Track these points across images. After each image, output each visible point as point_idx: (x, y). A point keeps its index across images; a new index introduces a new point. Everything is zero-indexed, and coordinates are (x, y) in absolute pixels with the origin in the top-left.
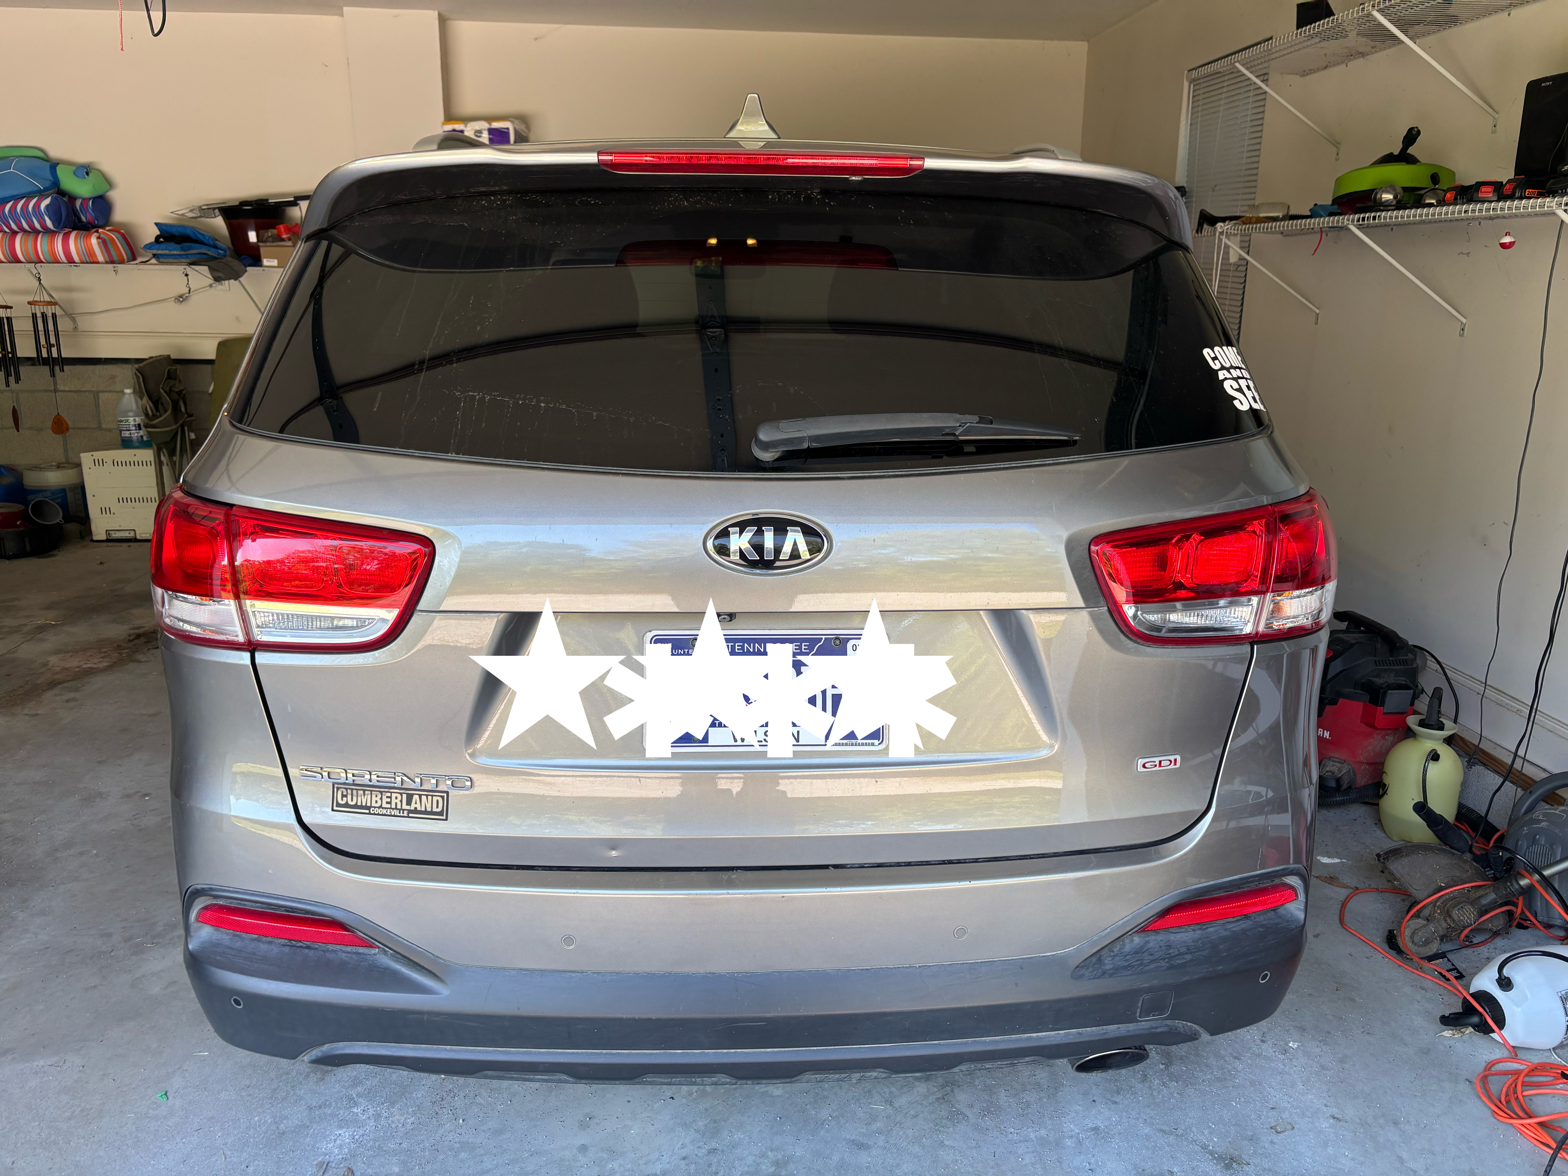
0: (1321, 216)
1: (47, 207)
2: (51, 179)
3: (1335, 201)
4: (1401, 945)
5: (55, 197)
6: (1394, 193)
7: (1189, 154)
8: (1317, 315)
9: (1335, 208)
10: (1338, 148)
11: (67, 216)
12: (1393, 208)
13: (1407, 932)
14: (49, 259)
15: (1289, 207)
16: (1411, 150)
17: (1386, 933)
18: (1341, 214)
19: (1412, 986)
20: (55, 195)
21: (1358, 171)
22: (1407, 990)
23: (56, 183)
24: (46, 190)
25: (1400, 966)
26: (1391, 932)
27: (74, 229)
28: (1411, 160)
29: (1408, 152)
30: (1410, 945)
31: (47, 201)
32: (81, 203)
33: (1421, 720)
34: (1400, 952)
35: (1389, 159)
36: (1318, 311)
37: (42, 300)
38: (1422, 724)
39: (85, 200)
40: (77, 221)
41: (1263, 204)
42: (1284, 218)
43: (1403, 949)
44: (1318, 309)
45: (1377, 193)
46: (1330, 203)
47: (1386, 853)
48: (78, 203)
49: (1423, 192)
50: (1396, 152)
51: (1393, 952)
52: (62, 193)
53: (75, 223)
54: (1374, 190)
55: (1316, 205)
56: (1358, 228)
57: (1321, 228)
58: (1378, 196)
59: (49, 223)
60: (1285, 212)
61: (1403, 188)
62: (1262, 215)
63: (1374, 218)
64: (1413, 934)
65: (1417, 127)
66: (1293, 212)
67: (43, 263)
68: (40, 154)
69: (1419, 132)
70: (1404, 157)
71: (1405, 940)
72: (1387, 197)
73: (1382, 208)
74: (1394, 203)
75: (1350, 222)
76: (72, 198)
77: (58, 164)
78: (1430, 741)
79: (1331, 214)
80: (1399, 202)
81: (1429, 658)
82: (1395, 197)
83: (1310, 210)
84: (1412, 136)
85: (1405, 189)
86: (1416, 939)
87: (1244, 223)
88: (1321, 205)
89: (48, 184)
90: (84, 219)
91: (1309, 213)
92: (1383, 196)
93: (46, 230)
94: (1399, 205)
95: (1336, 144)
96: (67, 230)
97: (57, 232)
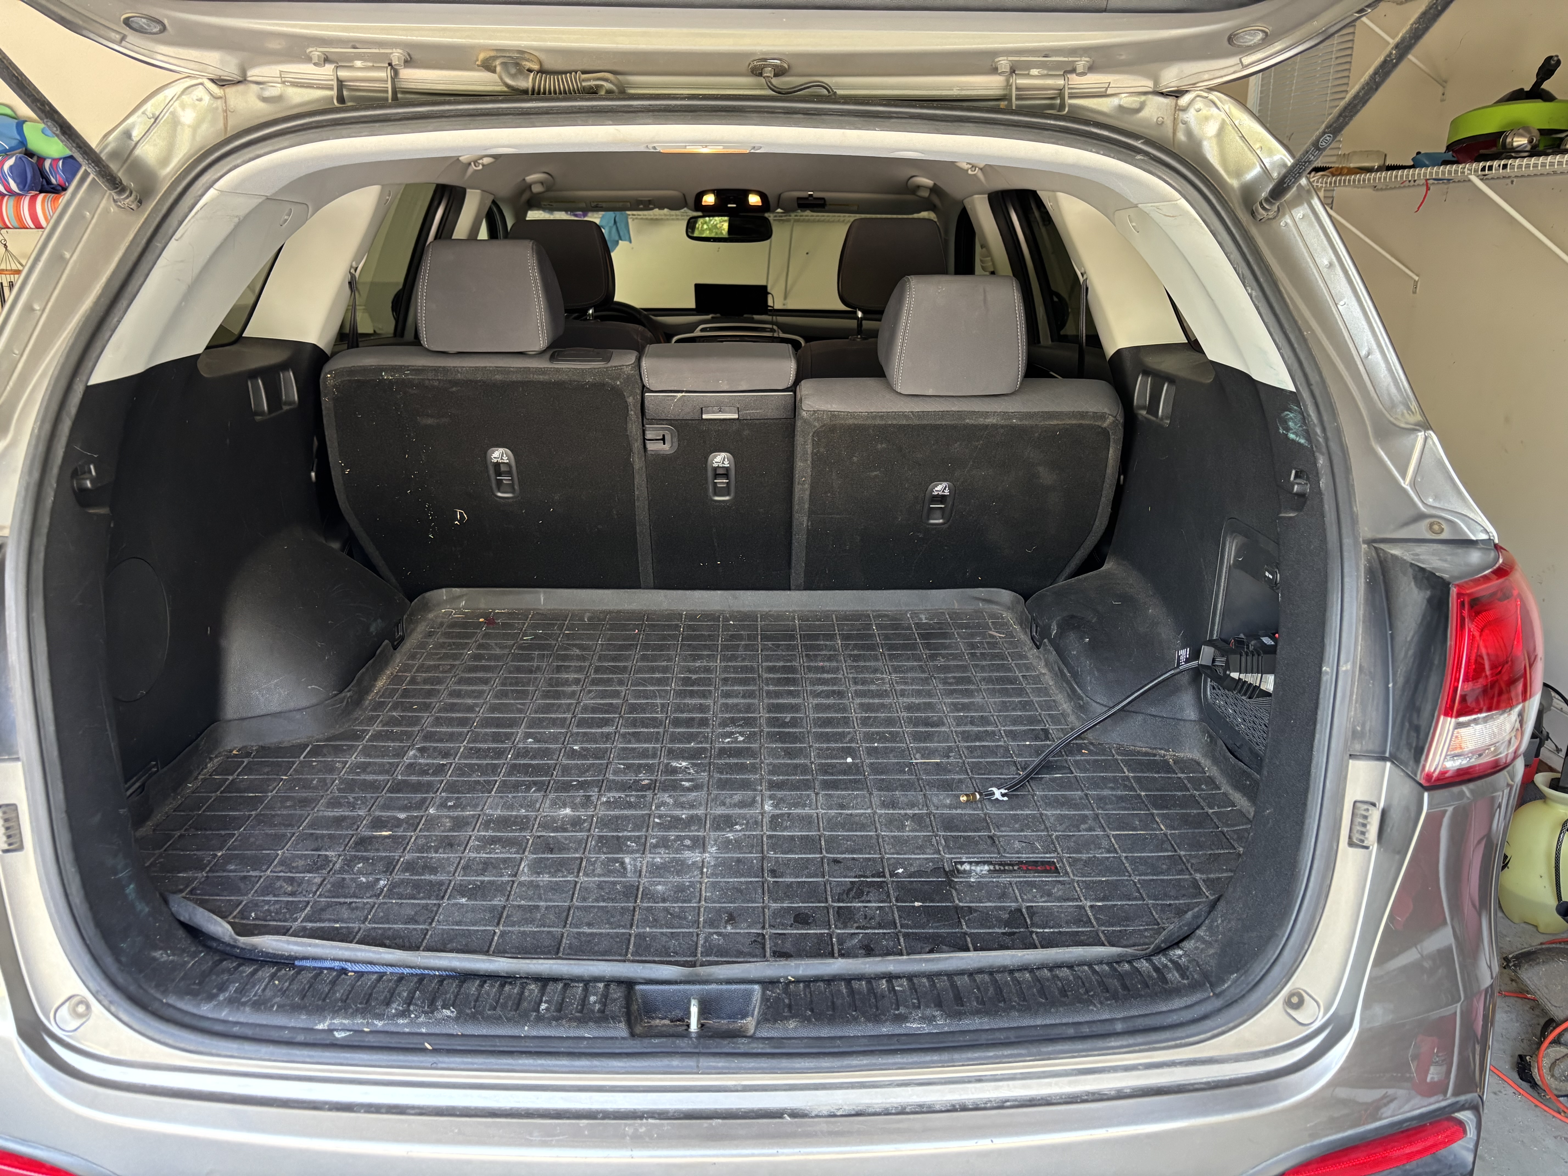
0: (1427, 166)
1: (11, 167)
2: (18, 137)
3: (1449, 148)
4: (1537, 1078)
5: (20, 158)
6: (1528, 136)
7: (1261, 98)
8: (1416, 282)
9: (1449, 156)
10: (1444, 87)
11: (34, 177)
12: (1526, 154)
13: (1546, 1063)
14: (16, 224)
15: (1386, 155)
16: (1546, 86)
17: (1516, 1059)
18: (1457, 162)
19: (1556, 1137)
20: (19, 155)
21: (1480, 111)
22: (1550, 1143)
23: (23, 142)
24: (12, 149)
25: (1536, 1106)
26: (1521, 1057)
27: (41, 192)
28: (1548, 97)
29: (1543, 87)
30: (1548, 1077)
31: (11, 162)
32: (51, 164)
33: (1553, 779)
34: (1534, 1085)
35: (1518, 96)
36: (1417, 278)
37: (9, 268)
38: (1555, 785)
39: (56, 160)
40: (45, 183)
41: (1355, 153)
42: (1380, 169)
43: (1539, 1083)
44: (1417, 275)
45: (1506, 137)
46: (1443, 149)
47: (1517, 957)
48: (47, 164)
49: (1563, 135)
50: (1527, 88)
51: (1525, 1084)
52: (30, 154)
53: (42, 185)
54: (1502, 133)
55: (1418, 153)
56: (1482, 180)
57: (1427, 180)
58: (1509, 140)
59: (14, 186)
60: (1381, 163)
61: (1540, 130)
62: (1352, 165)
63: (1505, 166)
64: (1553, 1065)
65: (1557, 56)
66: (1388, 163)
67: (9, 228)
68: (8, 111)
69: (1558, 63)
70: (1537, 93)
71: (1541, 1069)
72: (1520, 141)
73: (1513, 154)
74: (1529, 148)
75: (1471, 171)
76: (41, 159)
77: (25, 121)
78: (1563, 807)
79: (1446, 163)
80: (1534, 147)
81: (1553, 694)
82: (1530, 141)
83: (1413, 159)
84: (1548, 68)
85: (1542, 132)
86: (1557, 1072)
87: (1333, 175)
88: (1426, 154)
89: (14, 143)
90: (53, 181)
91: (1411, 163)
92: (1515, 139)
93: (12, 193)
94: (1534, 152)
95: (1443, 83)
96: (33, 193)
97: (22, 195)
